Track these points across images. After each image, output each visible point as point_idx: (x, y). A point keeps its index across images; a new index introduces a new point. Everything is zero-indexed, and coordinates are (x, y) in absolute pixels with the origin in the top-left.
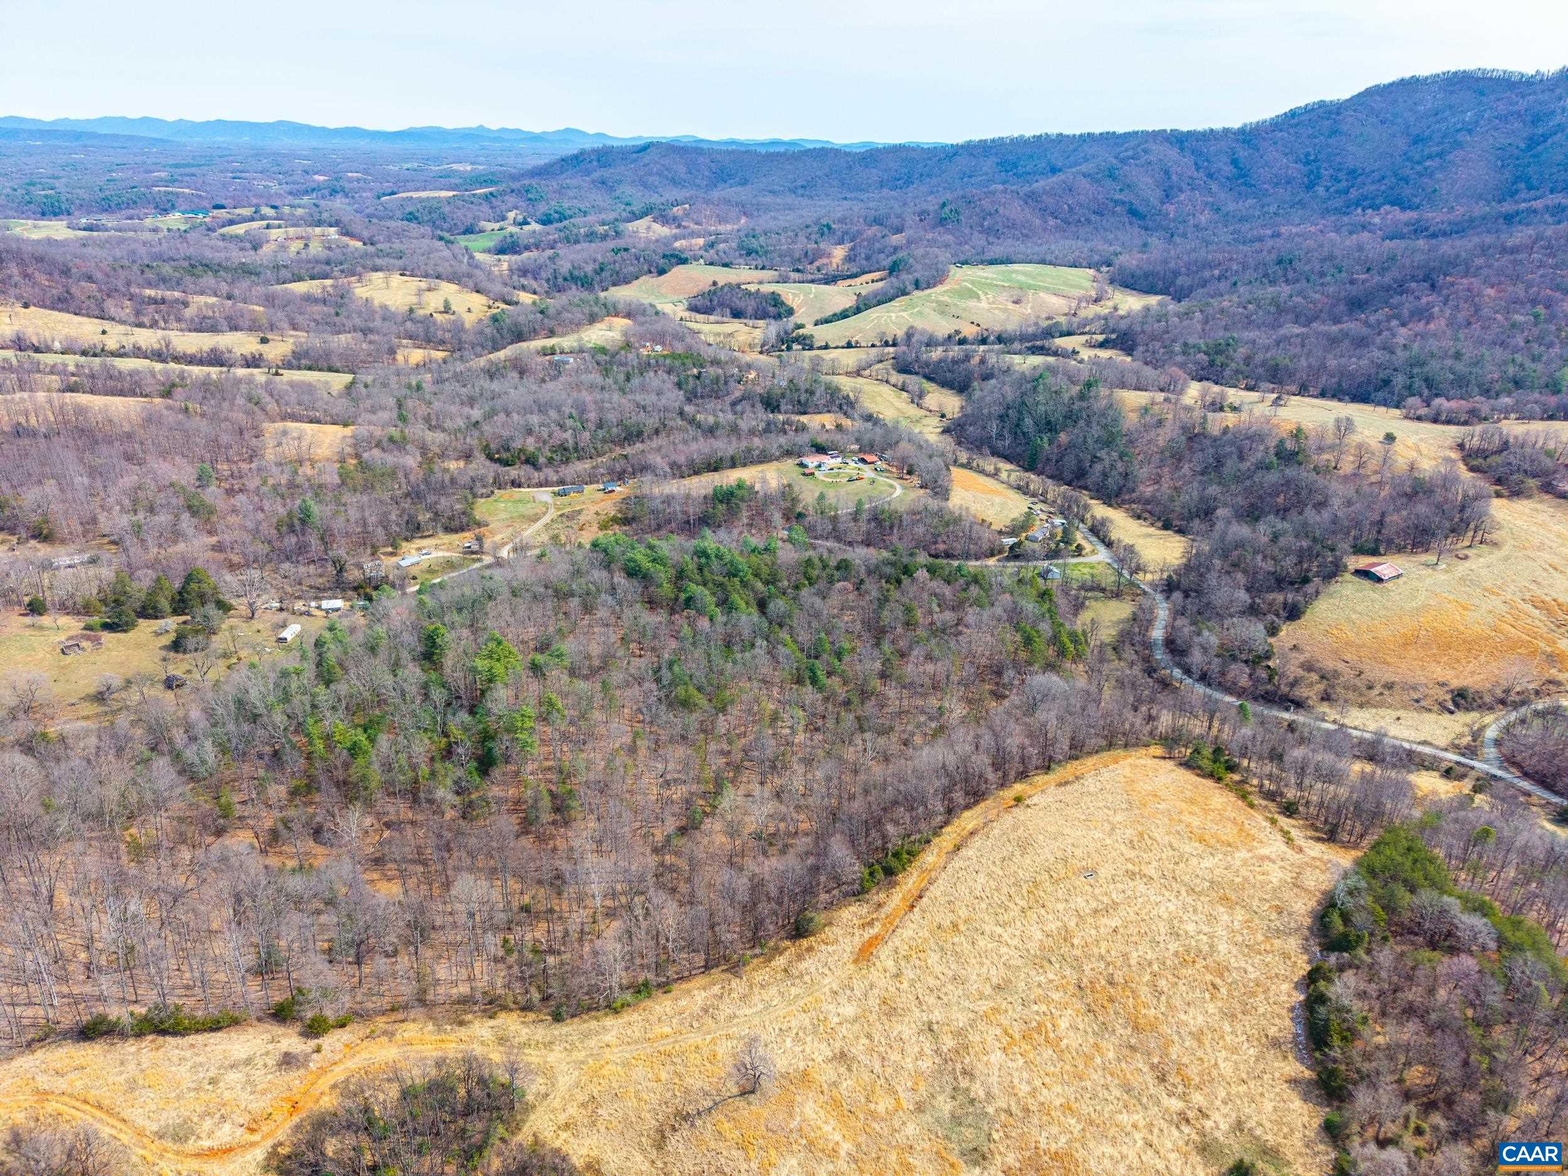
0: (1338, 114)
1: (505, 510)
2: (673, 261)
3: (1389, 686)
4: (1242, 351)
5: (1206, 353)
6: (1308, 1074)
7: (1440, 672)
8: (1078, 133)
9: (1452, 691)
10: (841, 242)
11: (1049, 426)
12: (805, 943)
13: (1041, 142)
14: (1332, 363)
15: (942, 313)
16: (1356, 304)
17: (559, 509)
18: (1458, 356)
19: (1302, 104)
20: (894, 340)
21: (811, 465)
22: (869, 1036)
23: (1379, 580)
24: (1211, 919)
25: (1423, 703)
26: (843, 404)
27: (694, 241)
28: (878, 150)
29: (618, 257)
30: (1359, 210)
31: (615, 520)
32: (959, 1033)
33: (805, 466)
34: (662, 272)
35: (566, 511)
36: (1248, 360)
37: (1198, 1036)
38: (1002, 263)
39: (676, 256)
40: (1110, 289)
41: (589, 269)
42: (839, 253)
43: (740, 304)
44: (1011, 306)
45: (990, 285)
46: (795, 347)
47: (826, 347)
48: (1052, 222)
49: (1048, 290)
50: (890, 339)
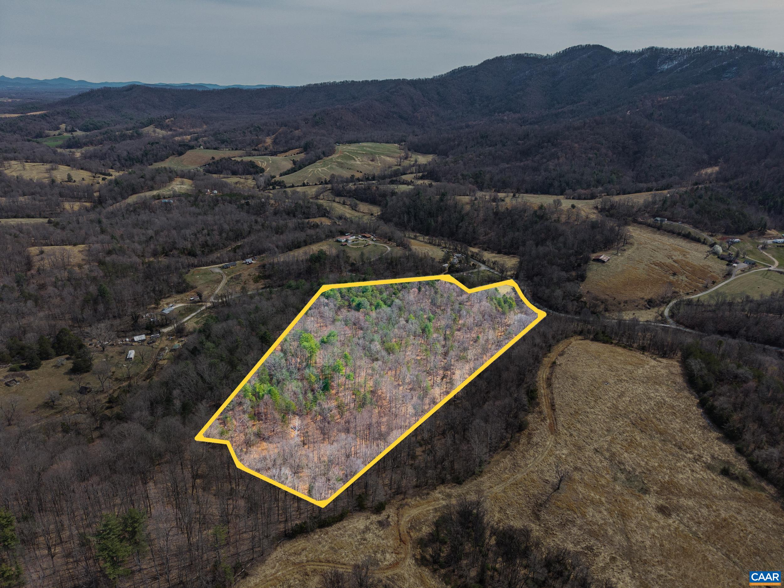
0: (477, 72)
1: (201, 279)
2: (186, 148)
3: (626, 302)
4: (488, 176)
5: (473, 178)
6: (720, 435)
7: (640, 294)
8: (361, 80)
9: (646, 301)
10: (268, 135)
11: (430, 214)
12: (526, 432)
13: (344, 84)
14: (527, 178)
15: (342, 167)
16: (525, 153)
17: (228, 275)
18: (574, 172)
19: (457, 68)
20: (326, 181)
21: (343, 241)
22: (579, 459)
23: (603, 262)
24: (657, 391)
25: (639, 307)
26: (325, 213)
27: (185, 137)
28: (264, 89)
29: (154, 147)
30: (497, 114)
31: (259, 277)
32: (608, 450)
33: (340, 242)
34: (181, 154)
35: (233, 275)
36: (491, 179)
37: (681, 431)
38: (355, 142)
39: (187, 145)
40: (410, 153)
41: (139, 153)
42: (269, 141)
43: (235, 168)
44: (371, 163)
45: (357, 153)
46: (277, 187)
47: (293, 186)
48: (368, 123)
49: (383, 154)
50: (323, 181)
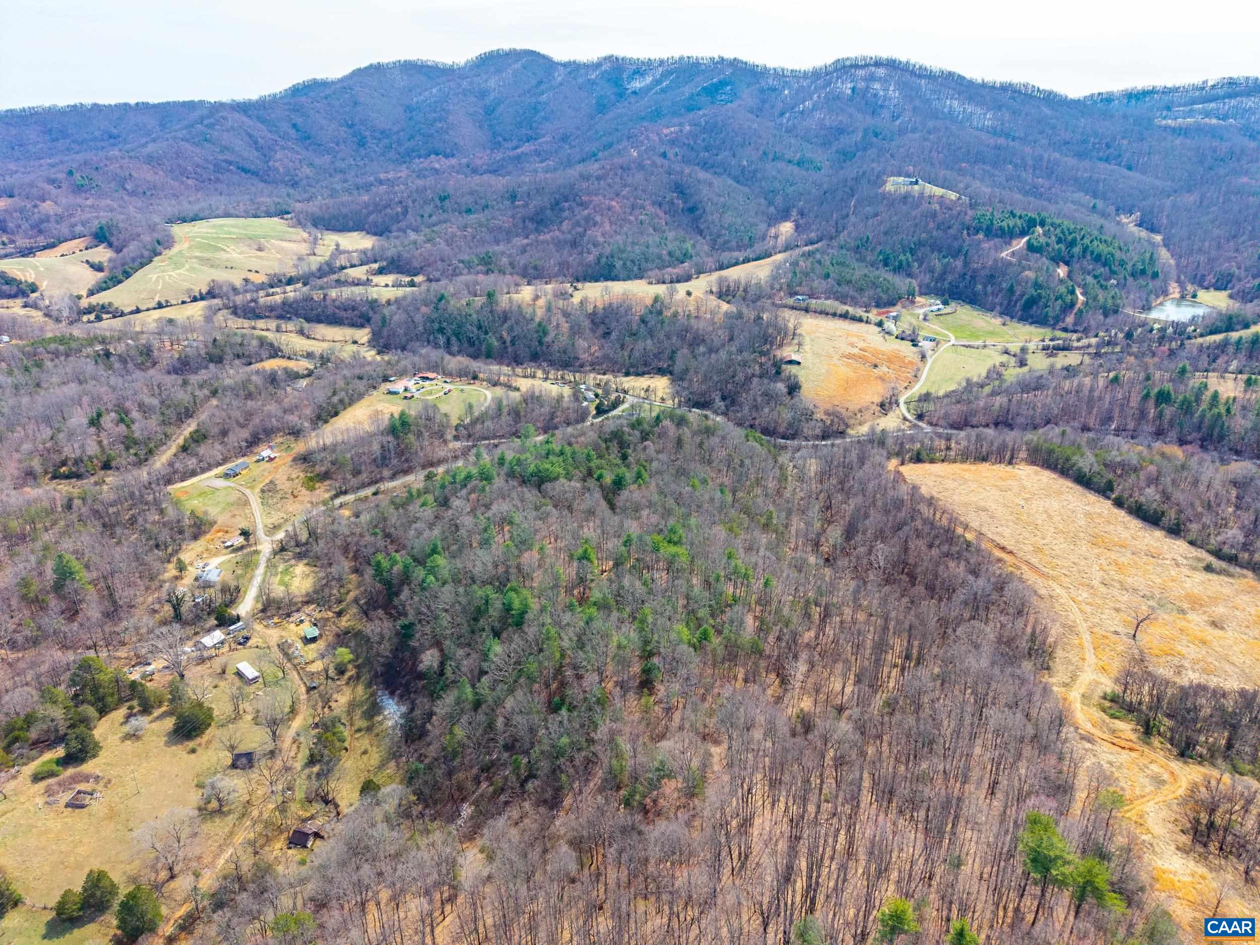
1: (205, 505)
4: (505, 260)
5: (482, 265)
7: (864, 398)
8: (113, 103)
9: (876, 405)
15: (213, 266)
17: (251, 488)
20: (201, 294)
21: (400, 390)
23: (799, 363)
25: (877, 414)
31: (310, 479)
35: (261, 486)
36: (512, 265)
40: (315, 232)
44: (260, 254)
45: (218, 238)
46: (105, 316)
47: (138, 311)
48: (190, 182)
49: (272, 237)
50: (197, 294)
